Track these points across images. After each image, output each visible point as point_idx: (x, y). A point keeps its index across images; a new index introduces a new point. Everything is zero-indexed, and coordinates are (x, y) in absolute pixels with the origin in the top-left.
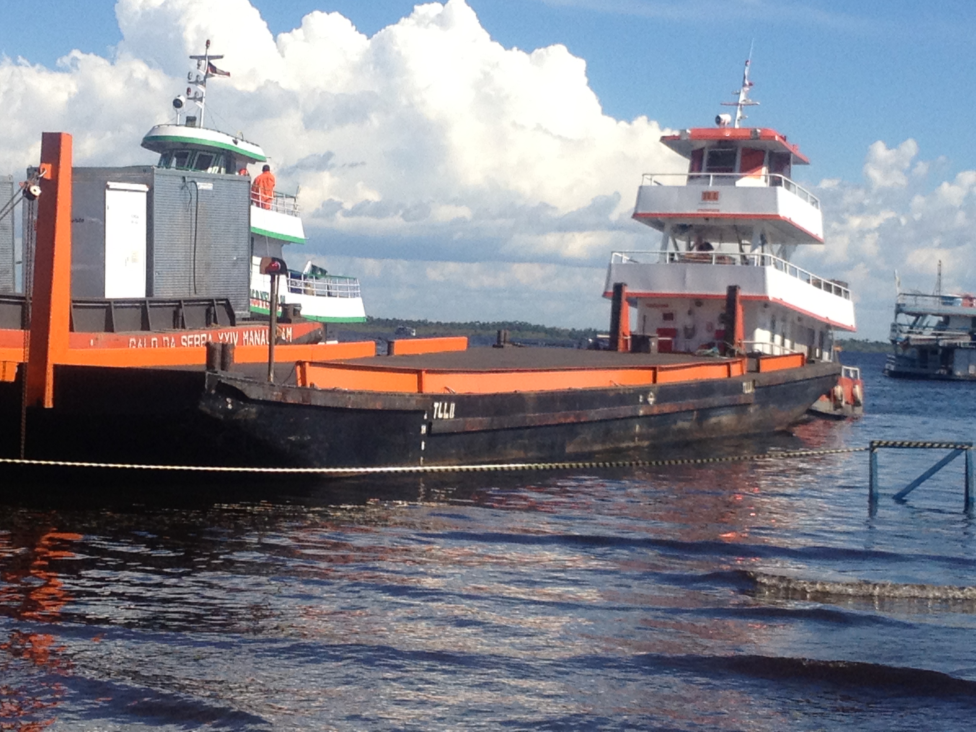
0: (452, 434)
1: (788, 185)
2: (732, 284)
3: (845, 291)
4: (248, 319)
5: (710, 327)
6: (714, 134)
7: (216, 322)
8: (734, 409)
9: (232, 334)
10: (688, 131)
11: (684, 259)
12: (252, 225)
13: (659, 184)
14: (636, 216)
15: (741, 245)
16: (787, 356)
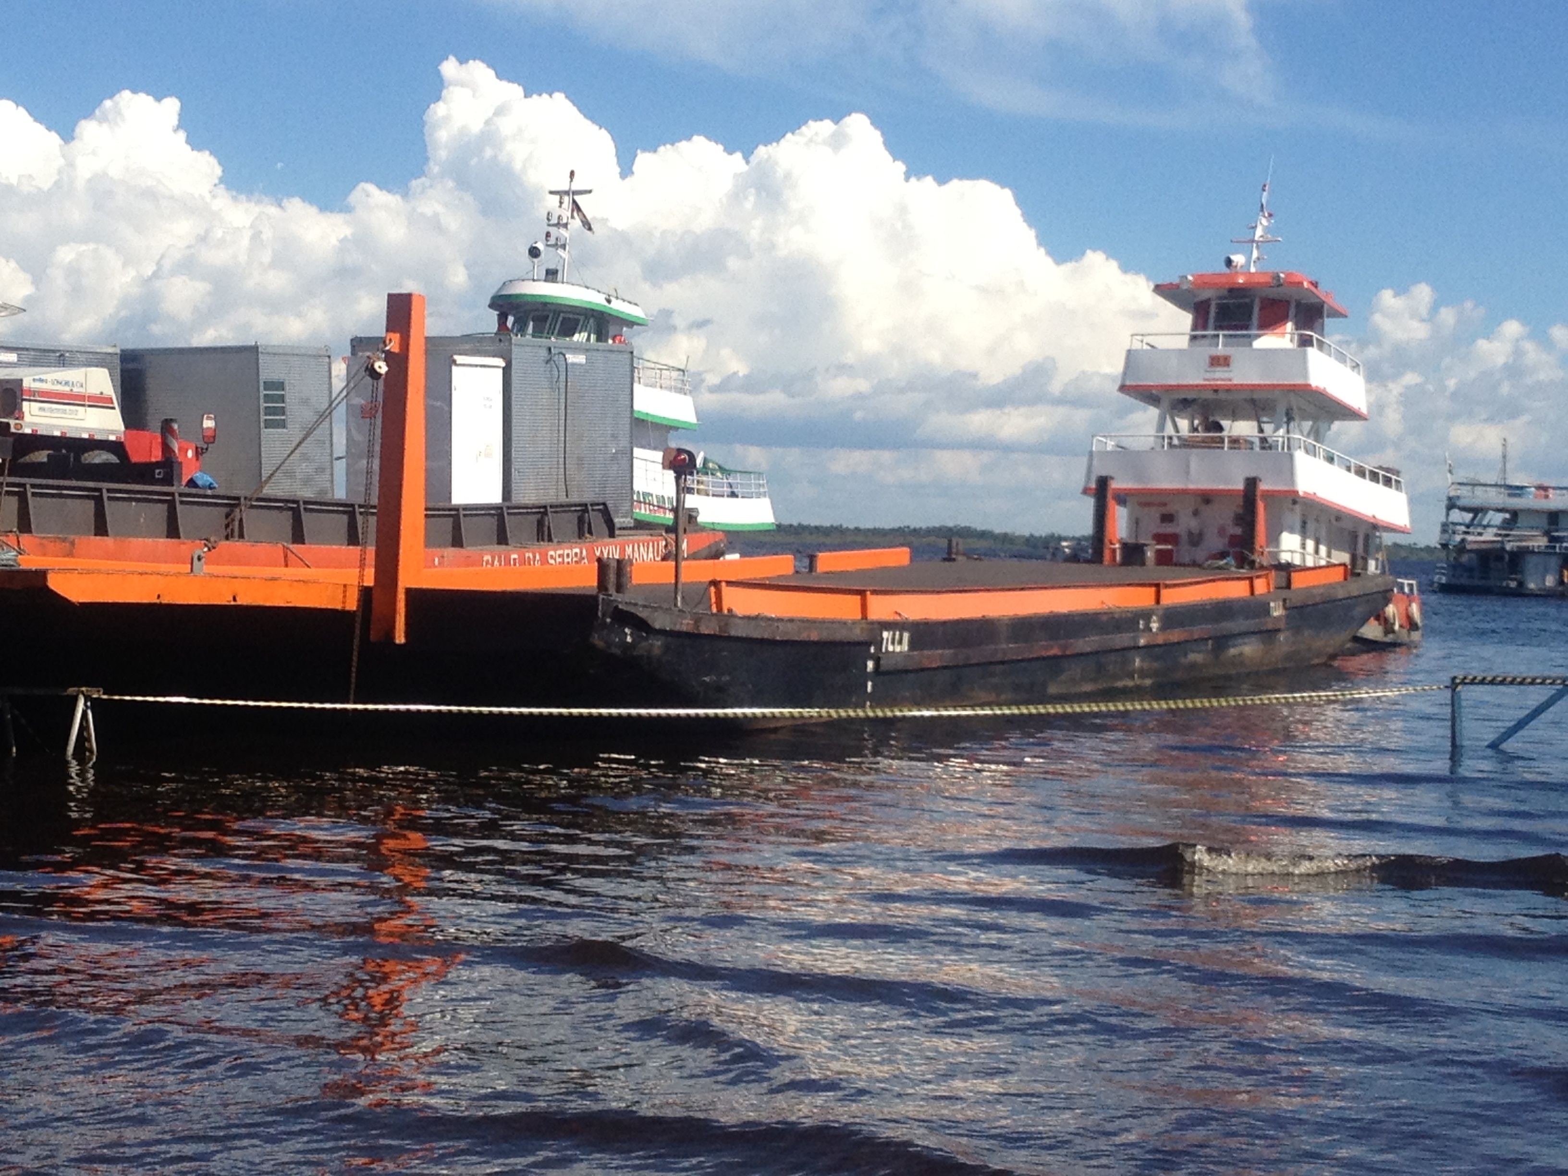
0: (906, 671)
1: (1321, 345)
2: (1253, 474)
3: (1396, 481)
4: (630, 528)
5: (1222, 531)
6: (1224, 280)
7: (590, 532)
8: (1258, 636)
9: (612, 548)
10: (1190, 278)
11: (1186, 444)
12: (636, 407)
13: (1152, 346)
14: (1123, 388)
15: (1260, 423)
16: (1320, 567)
